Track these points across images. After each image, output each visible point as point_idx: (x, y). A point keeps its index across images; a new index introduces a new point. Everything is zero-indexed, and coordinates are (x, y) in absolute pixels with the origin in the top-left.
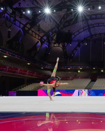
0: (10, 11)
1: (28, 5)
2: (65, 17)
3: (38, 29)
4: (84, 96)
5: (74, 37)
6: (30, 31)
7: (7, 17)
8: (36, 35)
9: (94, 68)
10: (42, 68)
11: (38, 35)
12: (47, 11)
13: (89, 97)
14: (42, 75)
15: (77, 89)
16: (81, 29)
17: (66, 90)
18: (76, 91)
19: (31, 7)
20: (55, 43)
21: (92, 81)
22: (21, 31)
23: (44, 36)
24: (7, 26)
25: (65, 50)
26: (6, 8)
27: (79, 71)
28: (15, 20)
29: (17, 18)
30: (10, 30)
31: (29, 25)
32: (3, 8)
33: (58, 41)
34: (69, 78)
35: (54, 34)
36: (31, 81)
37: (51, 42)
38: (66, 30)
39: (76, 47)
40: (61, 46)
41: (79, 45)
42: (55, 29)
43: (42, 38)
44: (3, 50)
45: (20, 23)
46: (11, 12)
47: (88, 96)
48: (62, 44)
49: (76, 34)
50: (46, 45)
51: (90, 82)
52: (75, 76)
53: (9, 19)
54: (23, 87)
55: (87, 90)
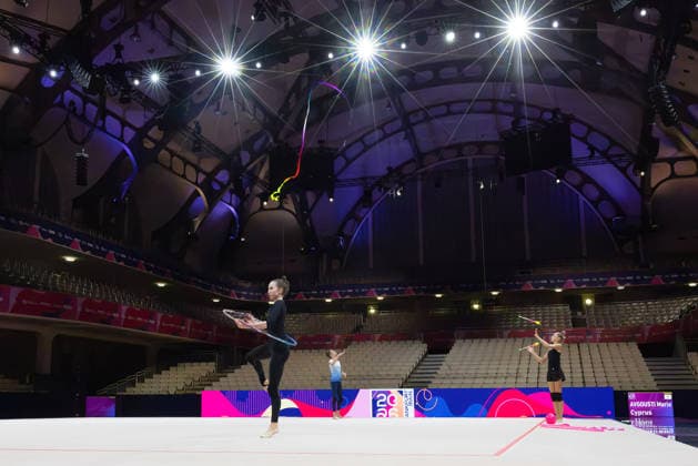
0: (83, 79)
1: (152, 51)
2: (305, 83)
3: (195, 142)
4: (401, 415)
5: (345, 167)
6: (163, 152)
7: (72, 103)
8: (188, 167)
9: (439, 296)
10: (216, 301)
11: (193, 165)
12: (228, 66)
13: (420, 419)
14: (215, 328)
15: (365, 387)
16: (373, 130)
17: (318, 392)
18: (364, 397)
19: (162, 59)
21: (430, 351)
22: (127, 155)
23: (217, 170)
24: (71, 138)
25: (308, 222)
26: (67, 70)
27: (372, 311)
28: (104, 113)
29: (112, 105)
30: (86, 155)
31: (156, 128)
32: (58, 70)
34: (329, 338)
35: (262, 157)
36: (171, 356)
37: (248, 191)
39: (355, 208)
40: (290, 205)
41: (366, 199)
42: (263, 138)
43: (210, 176)
44: (60, 235)
45: (124, 123)
46: (87, 85)
47: (417, 416)
48: (294, 200)
49: (352, 153)
50: (230, 204)
51: (425, 356)
52: (355, 331)
53: (79, 112)
54: (142, 380)
55: (412, 390)
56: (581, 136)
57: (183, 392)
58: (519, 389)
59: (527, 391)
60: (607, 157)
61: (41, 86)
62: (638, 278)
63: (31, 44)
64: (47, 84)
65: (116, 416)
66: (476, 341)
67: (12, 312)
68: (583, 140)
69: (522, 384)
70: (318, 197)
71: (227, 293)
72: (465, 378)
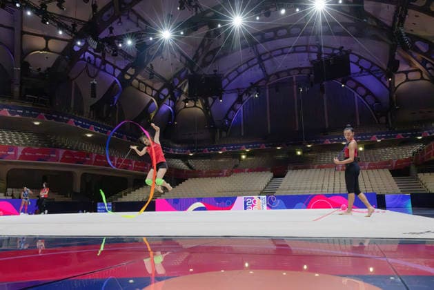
0: (93, 45)
1: (128, 30)
2: (206, 43)
3: (151, 74)
5: (229, 84)
6: (135, 80)
7: (89, 58)
8: (147, 88)
9: (279, 148)
11: (149, 86)
12: (166, 35)
13: (270, 211)
15: (240, 195)
16: (243, 64)
17: (215, 198)
18: (240, 201)
19: (133, 33)
20: (186, 101)
21: (275, 176)
22: (117, 83)
23: (162, 88)
24: (88, 74)
25: (209, 113)
26: (86, 41)
27: (244, 157)
28: (104, 62)
29: (108, 58)
30: (95, 83)
31: (131, 68)
32: (81, 42)
33: (192, 96)
34: (221, 172)
35: (184, 82)
37: (178, 99)
38: (208, 70)
39: (234, 104)
40: (199, 104)
41: (239, 100)
42: (184, 73)
43: (159, 92)
44: (84, 123)
45: (115, 67)
46: (95, 47)
47: (267, 209)
48: (202, 102)
49: (231, 77)
50: (169, 105)
51: (272, 179)
52: (234, 168)
53: (92, 62)
54: (125, 195)
55: (265, 196)
56: (355, 62)
57: (146, 200)
58: (324, 195)
59: (328, 196)
60: (370, 72)
61: (74, 50)
62: (389, 135)
63: (68, 29)
64: (76, 49)
66: (300, 171)
67: (61, 161)
68: (357, 63)
69: (325, 192)
70: (214, 99)
71: (169, 150)
72: (294, 190)
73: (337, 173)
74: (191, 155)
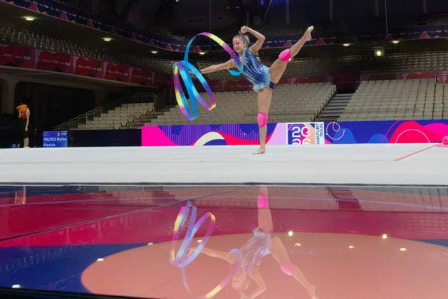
9: (346, 45)
10: (154, 52)
15: (281, 121)
17: (241, 125)
18: (282, 129)
21: (339, 91)
36: (115, 99)
47: (326, 143)
51: (334, 95)
54: (91, 118)
55: (323, 123)
57: (125, 128)
58: (417, 121)
59: (422, 123)
65: (69, 146)
66: (379, 82)
69: (419, 117)
71: (164, 46)
72: (369, 112)
73: (439, 86)
74: (202, 53)
